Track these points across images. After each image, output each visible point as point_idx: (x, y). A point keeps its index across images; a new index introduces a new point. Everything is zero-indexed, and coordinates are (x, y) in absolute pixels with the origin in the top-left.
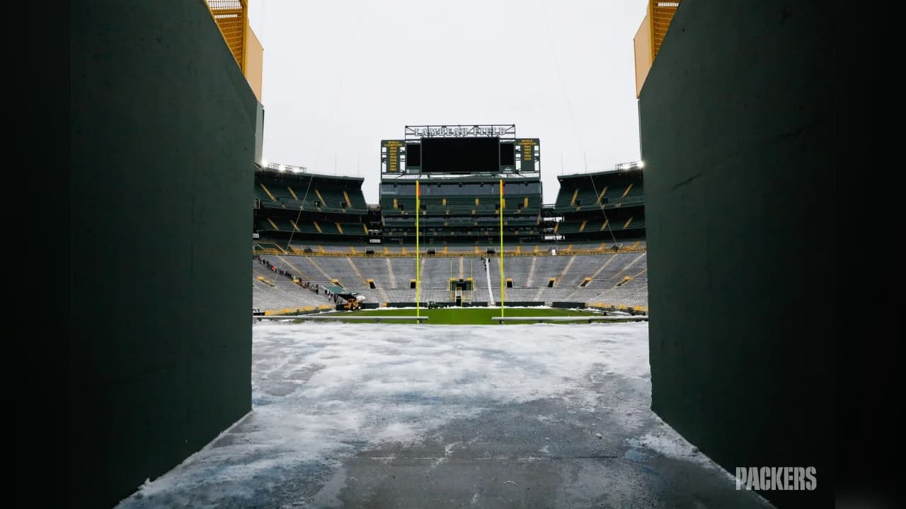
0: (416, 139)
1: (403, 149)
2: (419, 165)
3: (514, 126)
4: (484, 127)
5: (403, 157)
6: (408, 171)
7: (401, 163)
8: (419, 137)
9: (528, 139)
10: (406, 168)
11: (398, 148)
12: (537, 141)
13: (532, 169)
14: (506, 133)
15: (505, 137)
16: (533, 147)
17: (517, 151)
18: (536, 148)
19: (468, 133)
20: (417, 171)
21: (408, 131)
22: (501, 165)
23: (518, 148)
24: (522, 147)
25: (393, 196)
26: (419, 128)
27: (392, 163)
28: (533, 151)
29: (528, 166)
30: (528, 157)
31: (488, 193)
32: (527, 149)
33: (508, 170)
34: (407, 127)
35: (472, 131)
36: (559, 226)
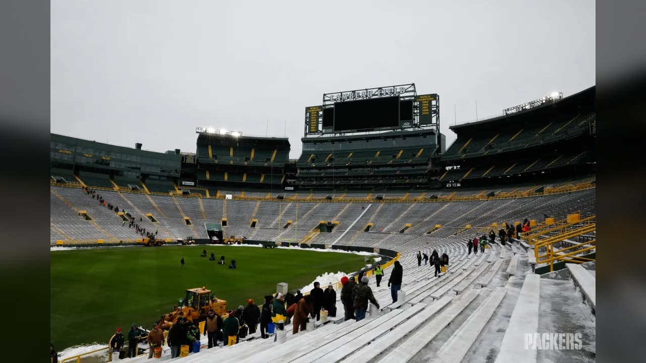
0: (330, 104)
1: (321, 113)
2: (332, 125)
3: (413, 85)
4: (387, 89)
5: (320, 120)
6: (324, 131)
7: (319, 125)
8: (333, 103)
9: (426, 95)
10: (323, 129)
11: (318, 113)
12: (435, 96)
13: (429, 122)
14: (406, 92)
15: (405, 96)
16: (430, 102)
17: (416, 107)
18: (434, 103)
19: (373, 95)
20: (330, 130)
21: (326, 98)
22: (401, 120)
23: (416, 104)
24: (421, 102)
25: (311, 151)
26: (334, 95)
27: (312, 125)
28: (430, 105)
29: (426, 120)
30: (425, 111)
31: (389, 146)
32: (426, 105)
33: (406, 124)
34: (325, 95)
35: (377, 93)
36: (447, 174)
